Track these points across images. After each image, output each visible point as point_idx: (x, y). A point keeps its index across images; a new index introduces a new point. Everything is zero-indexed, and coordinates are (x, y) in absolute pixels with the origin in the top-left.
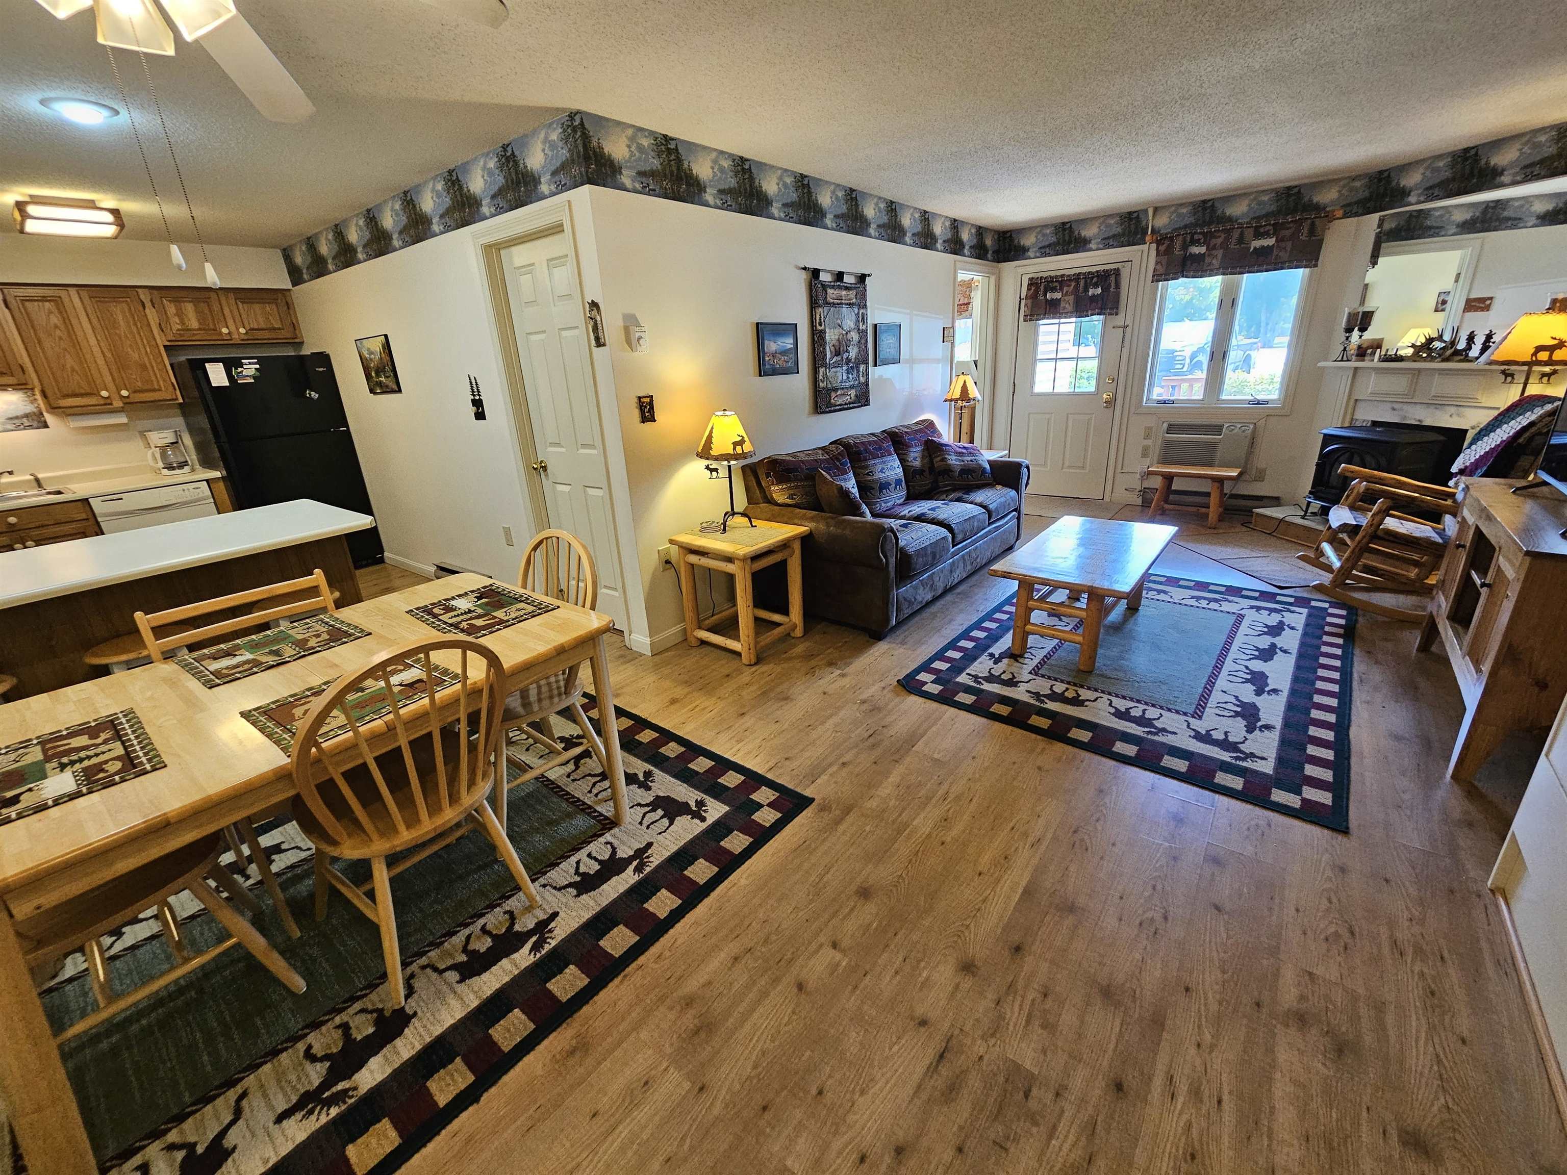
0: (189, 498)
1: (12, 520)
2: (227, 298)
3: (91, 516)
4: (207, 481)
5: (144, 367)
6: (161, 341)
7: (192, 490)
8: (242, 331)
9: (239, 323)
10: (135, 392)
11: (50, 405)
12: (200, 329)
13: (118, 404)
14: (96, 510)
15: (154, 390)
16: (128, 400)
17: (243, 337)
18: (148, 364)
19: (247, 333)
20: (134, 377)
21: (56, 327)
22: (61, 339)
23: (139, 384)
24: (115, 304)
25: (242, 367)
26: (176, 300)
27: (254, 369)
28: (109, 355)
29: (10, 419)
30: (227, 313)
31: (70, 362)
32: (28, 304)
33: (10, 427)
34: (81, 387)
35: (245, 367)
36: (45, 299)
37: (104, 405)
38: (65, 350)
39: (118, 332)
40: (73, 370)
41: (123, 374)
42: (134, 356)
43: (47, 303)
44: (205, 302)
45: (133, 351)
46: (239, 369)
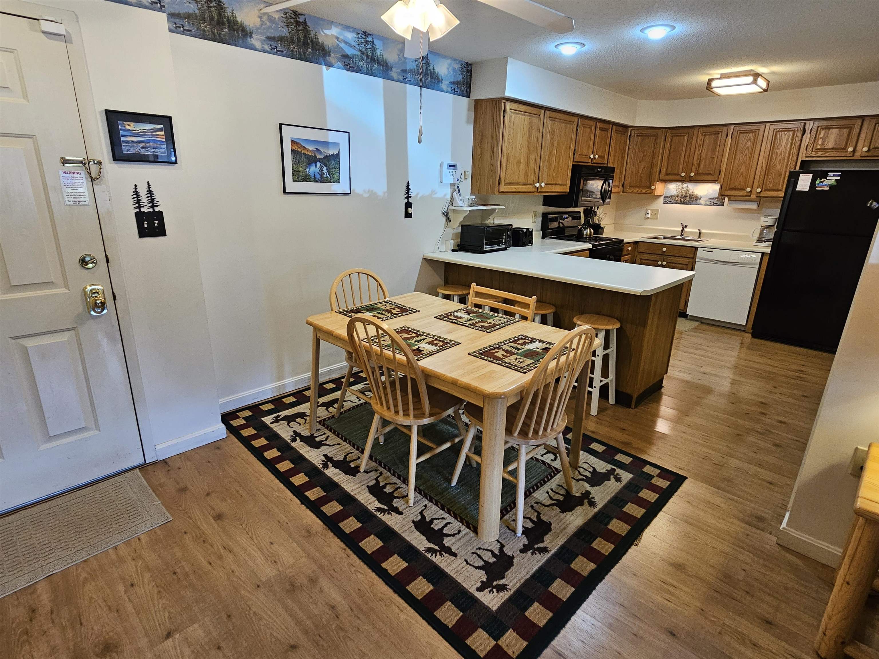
1: (664, 249)
2: (869, 123)
3: (694, 257)
4: (763, 254)
6: (802, 157)
7: (750, 257)
8: (865, 149)
9: (867, 143)
10: (766, 190)
11: (721, 193)
12: (833, 149)
13: (752, 196)
14: (698, 255)
15: (777, 190)
16: (758, 195)
17: (863, 154)
18: (783, 174)
19: (868, 151)
20: (770, 180)
21: (748, 148)
22: (746, 155)
23: (771, 186)
24: (786, 133)
25: (826, 178)
26: (828, 128)
27: (834, 180)
28: (764, 165)
29: (710, 199)
30: (863, 135)
31: (743, 169)
32: (742, 135)
33: (708, 203)
34: (740, 184)
35: (828, 178)
36: (751, 132)
37: (746, 196)
38: (745, 162)
39: (778, 151)
40: (742, 174)
41: (765, 179)
42: (778, 167)
43: (751, 134)
44: (848, 127)
45: (779, 164)
46: (823, 180)
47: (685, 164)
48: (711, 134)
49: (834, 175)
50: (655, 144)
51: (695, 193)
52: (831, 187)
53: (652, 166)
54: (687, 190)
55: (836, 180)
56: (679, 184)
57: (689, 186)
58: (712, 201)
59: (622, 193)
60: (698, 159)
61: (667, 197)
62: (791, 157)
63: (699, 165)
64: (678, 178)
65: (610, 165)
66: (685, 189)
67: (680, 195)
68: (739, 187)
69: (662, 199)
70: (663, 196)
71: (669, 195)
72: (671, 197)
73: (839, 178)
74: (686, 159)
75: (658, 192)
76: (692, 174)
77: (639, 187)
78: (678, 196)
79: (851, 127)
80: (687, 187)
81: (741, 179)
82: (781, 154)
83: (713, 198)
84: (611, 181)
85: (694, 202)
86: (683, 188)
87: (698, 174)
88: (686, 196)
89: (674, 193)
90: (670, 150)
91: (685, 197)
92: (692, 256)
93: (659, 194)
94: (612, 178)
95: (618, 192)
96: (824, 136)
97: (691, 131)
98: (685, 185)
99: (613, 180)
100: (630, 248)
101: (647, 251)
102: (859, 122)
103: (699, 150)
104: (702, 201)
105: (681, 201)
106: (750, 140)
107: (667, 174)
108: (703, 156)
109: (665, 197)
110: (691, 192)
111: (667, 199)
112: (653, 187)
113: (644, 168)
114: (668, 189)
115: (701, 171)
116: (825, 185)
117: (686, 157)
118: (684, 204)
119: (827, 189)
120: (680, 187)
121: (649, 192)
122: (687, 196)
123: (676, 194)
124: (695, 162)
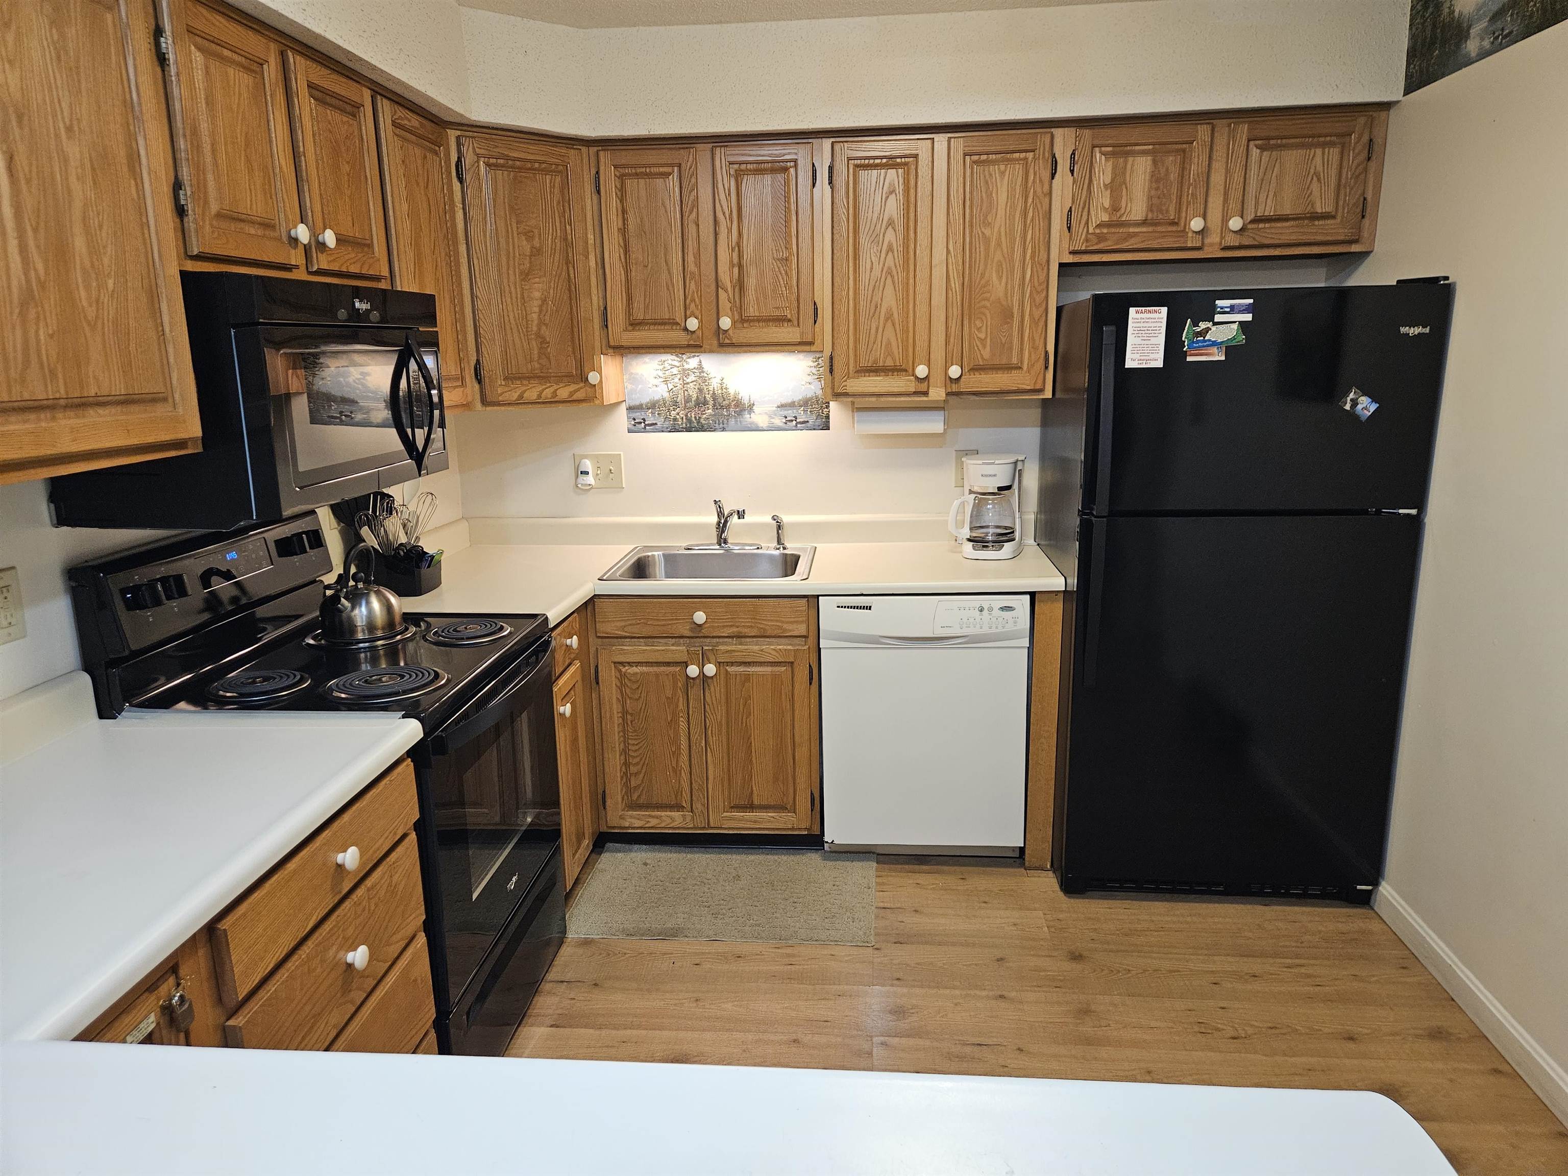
0: (986, 630)
1: (700, 617)
2: (1232, 136)
3: (812, 635)
4: (1033, 595)
5: (1006, 315)
6: (1059, 253)
7: (996, 612)
8: (1235, 223)
9: (1234, 205)
10: (976, 369)
11: (833, 388)
12: (1144, 223)
13: (937, 393)
14: (825, 624)
15: (1009, 368)
16: (956, 387)
17: (1233, 239)
18: (1018, 308)
19: (1243, 229)
20: (982, 336)
21: (891, 223)
22: (890, 249)
23: (986, 353)
24: (1002, 167)
25: (1211, 319)
26: (1120, 152)
27: (1235, 326)
28: (956, 284)
29: (782, 406)
30: (1217, 178)
31: (889, 299)
32: (863, 174)
33: (779, 422)
34: (889, 353)
35: (1218, 318)
36: (891, 163)
37: (916, 393)
38: (889, 273)
39: (987, 232)
40: (889, 317)
41: (966, 328)
42: (998, 288)
43: (892, 173)
44: (1177, 151)
45: (1000, 278)
46: (1203, 325)
47: (692, 286)
48: (760, 169)
49: (1233, 310)
50: (565, 201)
51: (732, 391)
52: (1231, 349)
53: (572, 293)
54: (703, 378)
55: (1242, 324)
56: (670, 359)
57: (704, 364)
58: (790, 413)
59: (479, 405)
60: (732, 265)
61: (639, 408)
62: (1029, 252)
63: (741, 285)
64: (677, 336)
65: (407, 284)
66: (692, 378)
67: (680, 398)
68: (889, 363)
69: (621, 418)
70: (623, 407)
71: (645, 400)
72: (652, 406)
73: (1248, 317)
74: (691, 267)
75: (610, 394)
76: (726, 323)
77: (543, 378)
78: (675, 404)
79: (1184, 151)
80: (700, 367)
81: (889, 333)
82: (999, 244)
83: (792, 405)
84: (430, 361)
85: (732, 422)
86: (685, 373)
87: (743, 321)
88: (701, 403)
89: (661, 392)
90: (624, 231)
91: (698, 404)
92: (801, 629)
93: (613, 400)
94: (433, 342)
95: (467, 406)
96: (1113, 180)
97: (681, 155)
98: (692, 362)
99: (436, 353)
100: (574, 641)
101: (635, 630)
102: (1203, 131)
103: (730, 230)
104: (758, 417)
105: (689, 420)
106: (892, 192)
107: (635, 324)
108: (749, 251)
109: (630, 409)
110: (715, 384)
111: (639, 415)
112: (593, 377)
113: (544, 301)
114: (634, 379)
115: (752, 311)
116: (1214, 344)
117: (690, 258)
118: (701, 429)
119: (1219, 356)
120: (675, 371)
121: (579, 395)
122: (705, 403)
123: (666, 395)
124: (725, 278)
